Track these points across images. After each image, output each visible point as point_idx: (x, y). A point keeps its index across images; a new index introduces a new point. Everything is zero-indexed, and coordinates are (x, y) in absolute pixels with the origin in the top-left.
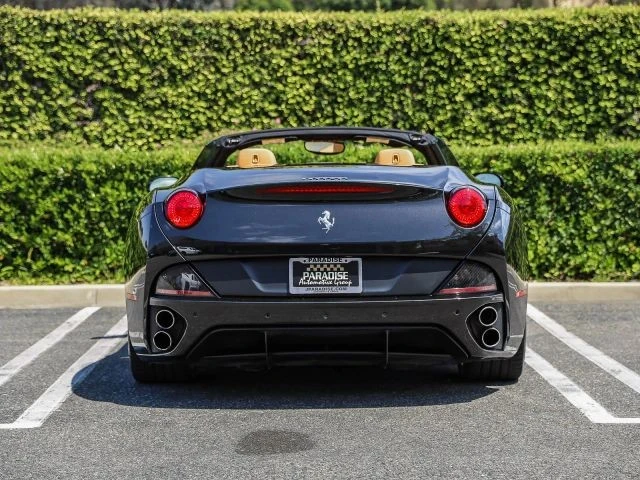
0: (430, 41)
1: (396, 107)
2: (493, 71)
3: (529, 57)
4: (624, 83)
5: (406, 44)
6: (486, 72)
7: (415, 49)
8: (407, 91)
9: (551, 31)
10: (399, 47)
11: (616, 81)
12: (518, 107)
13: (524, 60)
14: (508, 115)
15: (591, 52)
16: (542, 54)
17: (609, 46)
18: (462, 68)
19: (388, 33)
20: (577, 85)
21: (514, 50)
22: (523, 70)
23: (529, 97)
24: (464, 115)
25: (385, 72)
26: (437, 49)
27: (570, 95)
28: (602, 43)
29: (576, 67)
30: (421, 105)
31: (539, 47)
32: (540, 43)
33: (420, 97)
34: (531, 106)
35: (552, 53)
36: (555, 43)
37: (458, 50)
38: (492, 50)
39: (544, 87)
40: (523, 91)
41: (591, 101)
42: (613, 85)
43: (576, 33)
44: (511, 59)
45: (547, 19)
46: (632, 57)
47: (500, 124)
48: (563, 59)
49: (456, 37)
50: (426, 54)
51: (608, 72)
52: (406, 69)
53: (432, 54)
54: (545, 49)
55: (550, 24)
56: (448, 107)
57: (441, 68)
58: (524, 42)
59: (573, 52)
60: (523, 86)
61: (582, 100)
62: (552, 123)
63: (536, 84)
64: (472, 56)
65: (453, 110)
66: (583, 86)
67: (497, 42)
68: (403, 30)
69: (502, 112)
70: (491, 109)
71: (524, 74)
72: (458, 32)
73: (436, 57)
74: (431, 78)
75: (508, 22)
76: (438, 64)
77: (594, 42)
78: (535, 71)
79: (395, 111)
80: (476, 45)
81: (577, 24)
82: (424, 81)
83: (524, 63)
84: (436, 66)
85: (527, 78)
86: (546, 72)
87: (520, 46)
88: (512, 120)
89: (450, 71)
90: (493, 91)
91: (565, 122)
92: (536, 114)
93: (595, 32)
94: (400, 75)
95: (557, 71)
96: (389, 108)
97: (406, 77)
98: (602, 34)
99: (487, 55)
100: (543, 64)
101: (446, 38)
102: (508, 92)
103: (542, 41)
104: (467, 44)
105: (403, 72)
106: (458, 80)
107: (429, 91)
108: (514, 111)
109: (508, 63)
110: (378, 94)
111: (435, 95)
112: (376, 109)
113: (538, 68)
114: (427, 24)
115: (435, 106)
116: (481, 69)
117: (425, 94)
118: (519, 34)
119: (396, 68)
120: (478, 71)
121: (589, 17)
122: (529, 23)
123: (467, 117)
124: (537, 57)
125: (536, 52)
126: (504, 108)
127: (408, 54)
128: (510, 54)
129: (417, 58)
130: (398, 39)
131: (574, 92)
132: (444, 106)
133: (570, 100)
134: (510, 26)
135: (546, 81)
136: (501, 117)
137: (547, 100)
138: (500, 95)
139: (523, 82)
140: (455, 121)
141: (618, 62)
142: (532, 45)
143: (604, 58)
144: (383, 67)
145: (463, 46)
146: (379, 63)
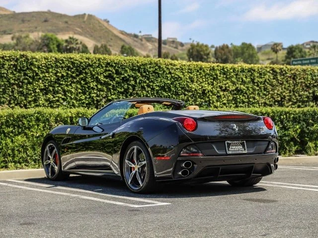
0: (25, 65)
1: (11, 94)
2: (51, 79)
3: (65, 74)
4: (99, 87)
5: (15, 66)
6: (48, 79)
7: (19, 68)
8: (15, 87)
9: (73, 63)
10: (12, 67)
11: (96, 86)
12: (60, 95)
13: (62, 75)
14: (57, 98)
15: (88, 73)
16: (69, 72)
17: (94, 71)
18: (38, 77)
19: (7, 60)
20: (82, 86)
21: (59, 71)
22: (62, 80)
23: (64, 91)
24: (39, 98)
25: (5, 78)
26: (28, 68)
27: (80, 91)
28: (92, 69)
29: (82, 79)
30: (21, 93)
31: (68, 70)
32: (69, 68)
33: (21, 90)
34: (65, 95)
35: (73, 73)
36: (75, 69)
37: (36, 69)
38: (51, 70)
39: (70, 87)
40: (62, 88)
41: (87, 93)
42: (96, 88)
43: (82, 65)
44: (58, 74)
45: (71, 58)
46: (102, 76)
47: (53, 103)
48: (77, 75)
49: (36, 63)
50: (23, 71)
51: (93, 82)
52: (15, 77)
53: (26, 70)
54: (70, 71)
55: (72, 60)
56: (33, 95)
57: (30, 77)
58: (62, 67)
59: (81, 73)
60: (62, 86)
61: (84, 93)
62: (73, 103)
63: (67, 85)
64: (42, 72)
65: (35, 96)
66: (85, 87)
67: (52, 67)
68: (13, 59)
69: (54, 97)
70: (50, 96)
71: (62, 81)
72: (36, 61)
73: (28, 72)
74: (26, 81)
75: (56, 58)
76: (29, 75)
77: (89, 69)
78: (66, 80)
79: (10, 96)
80: (43, 67)
81: (83, 61)
82: (23, 82)
83: (63, 76)
84: (28, 76)
85: (64, 83)
86: (71, 81)
87: (61, 69)
88: (58, 101)
89: (33, 78)
90: (51, 88)
91: (78, 102)
92: (67, 99)
93: (89, 65)
94: (13, 80)
95: (75, 80)
96: (7, 94)
97: (15, 80)
98: (91, 66)
99: (48, 72)
100: (70, 77)
101: (32, 64)
102: (56, 89)
103: (69, 67)
104: (41, 67)
105: (14, 78)
106: (37, 83)
107: (25, 87)
108: (59, 97)
109: (56, 76)
110: (3, 87)
111: (27, 89)
112: (2, 95)
113: (67, 79)
114: (23, 57)
115: (27, 94)
116: (46, 78)
117: (23, 88)
118: (61, 64)
119: (11, 76)
120: (45, 79)
121: (87, 59)
122: (64, 59)
123: (40, 99)
124: (68, 74)
125: (67, 71)
126: (55, 96)
127: (15, 70)
128: (57, 72)
129: (19, 72)
130: (12, 63)
131: (81, 90)
132: (31, 94)
133: (80, 93)
134: (57, 60)
135: (71, 85)
136: (54, 99)
137: (71, 93)
138: (53, 90)
139: (62, 84)
140: (35, 101)
141: (97, 78)
142: (66, 69)
143: (92, 76)
144: (5, 75)
145: (39, 68)
146: (4, 73)
